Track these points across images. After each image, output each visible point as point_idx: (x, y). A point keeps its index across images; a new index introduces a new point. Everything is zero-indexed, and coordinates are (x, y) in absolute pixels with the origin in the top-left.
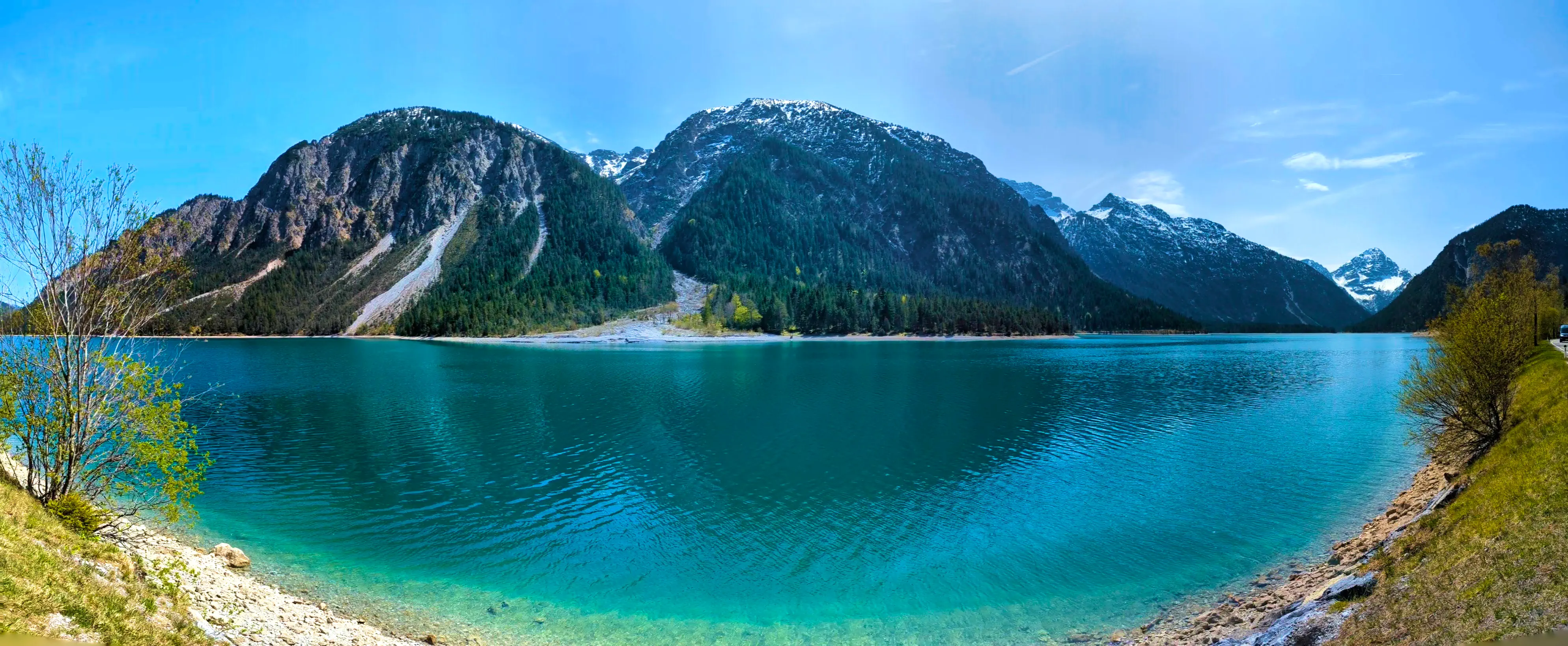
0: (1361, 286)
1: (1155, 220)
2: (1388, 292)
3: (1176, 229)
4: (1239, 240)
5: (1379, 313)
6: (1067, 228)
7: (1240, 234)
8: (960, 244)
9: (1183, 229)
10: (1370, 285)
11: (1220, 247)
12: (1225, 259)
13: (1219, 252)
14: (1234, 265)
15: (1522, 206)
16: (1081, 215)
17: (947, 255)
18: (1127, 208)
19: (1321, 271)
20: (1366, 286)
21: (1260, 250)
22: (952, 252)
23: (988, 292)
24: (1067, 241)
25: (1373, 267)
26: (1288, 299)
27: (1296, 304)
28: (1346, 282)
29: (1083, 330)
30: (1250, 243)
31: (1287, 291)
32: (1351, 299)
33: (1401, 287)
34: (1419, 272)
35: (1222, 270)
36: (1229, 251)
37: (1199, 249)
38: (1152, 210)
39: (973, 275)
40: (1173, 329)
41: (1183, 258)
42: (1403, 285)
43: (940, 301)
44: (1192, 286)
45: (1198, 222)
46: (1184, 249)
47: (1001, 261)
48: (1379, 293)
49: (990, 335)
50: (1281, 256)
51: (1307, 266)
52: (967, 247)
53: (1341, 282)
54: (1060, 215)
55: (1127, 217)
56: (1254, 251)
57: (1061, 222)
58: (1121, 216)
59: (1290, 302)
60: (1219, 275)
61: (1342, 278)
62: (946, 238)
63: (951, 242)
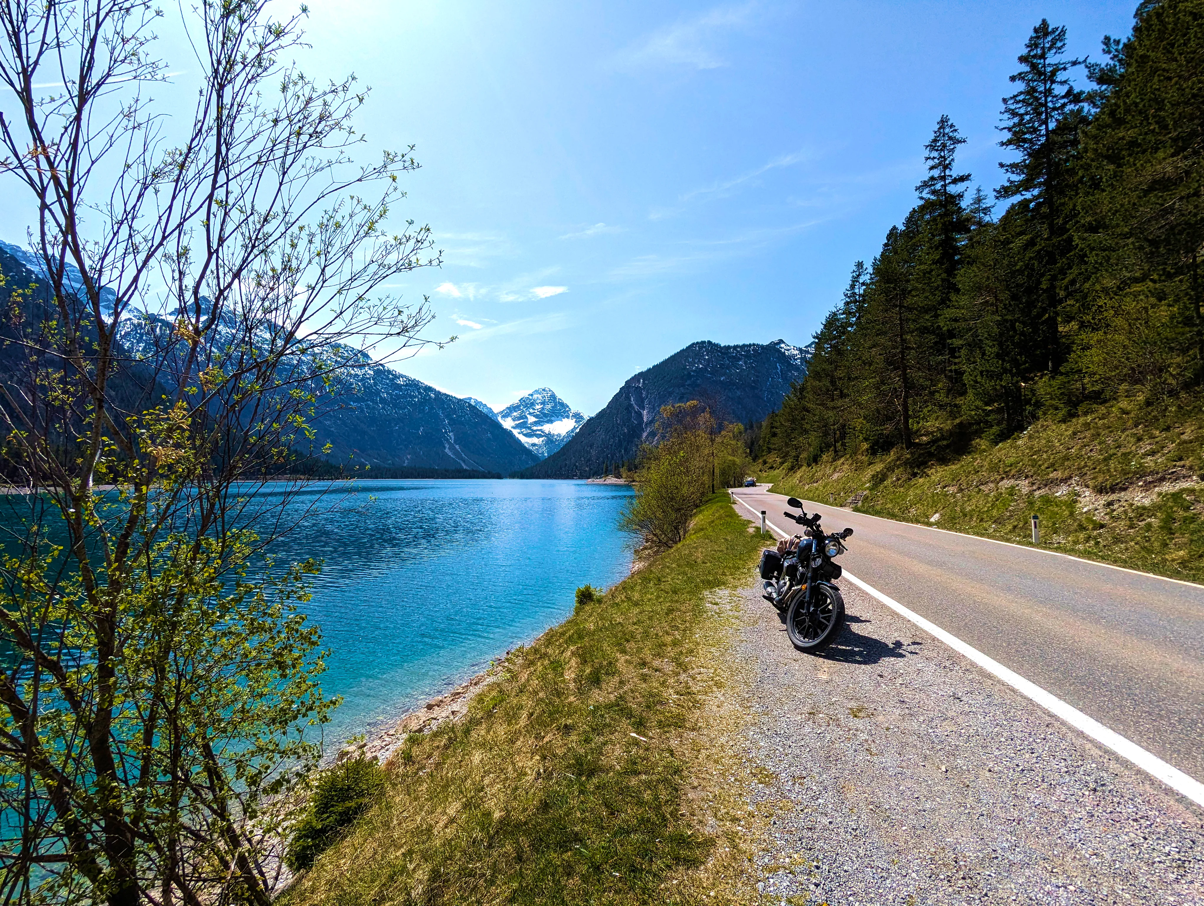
0: (529, 428)
1: (277, 340)
2: (559, 435)
3: (304, 352)
4: (389, 372)
5: (549, 457)
7: (390, 366)
9: (314, 354)
10: (539, 428)
11: (364, 379)
12: (370, 393)
13: (364, 385)
14: (383, 400)
15: (703, 342)
16: (152, 319)
18: (232, 319)
19: (485, 411)
20: (535, 428)
21: (414, 385)
24: (128, 352)
25: (543, 408)
26: (447, 440)
27: (457, 447)
28: (513, 424)
30: (402, 376)
31: (446, 432)
32: (518, 442)
33: (572, 431)
34: (593, 415)
35: (368, 406)
36: (375, 384)
37: (336, 379)
41: (315, 389)
42: (575, 428)
44: (328, 423)
45: (335, 347)
46: (316, 378)
48: (549, 438)
50: (439, 392)
51: (470, 405)
53: (507, 424)
54: (115, 314)
55: (230, 331)
56: (407, 385)
57: (118, 324)
58: (221, 328)
59: (449, 443)
60: (362, 411)
61: (509, 419)
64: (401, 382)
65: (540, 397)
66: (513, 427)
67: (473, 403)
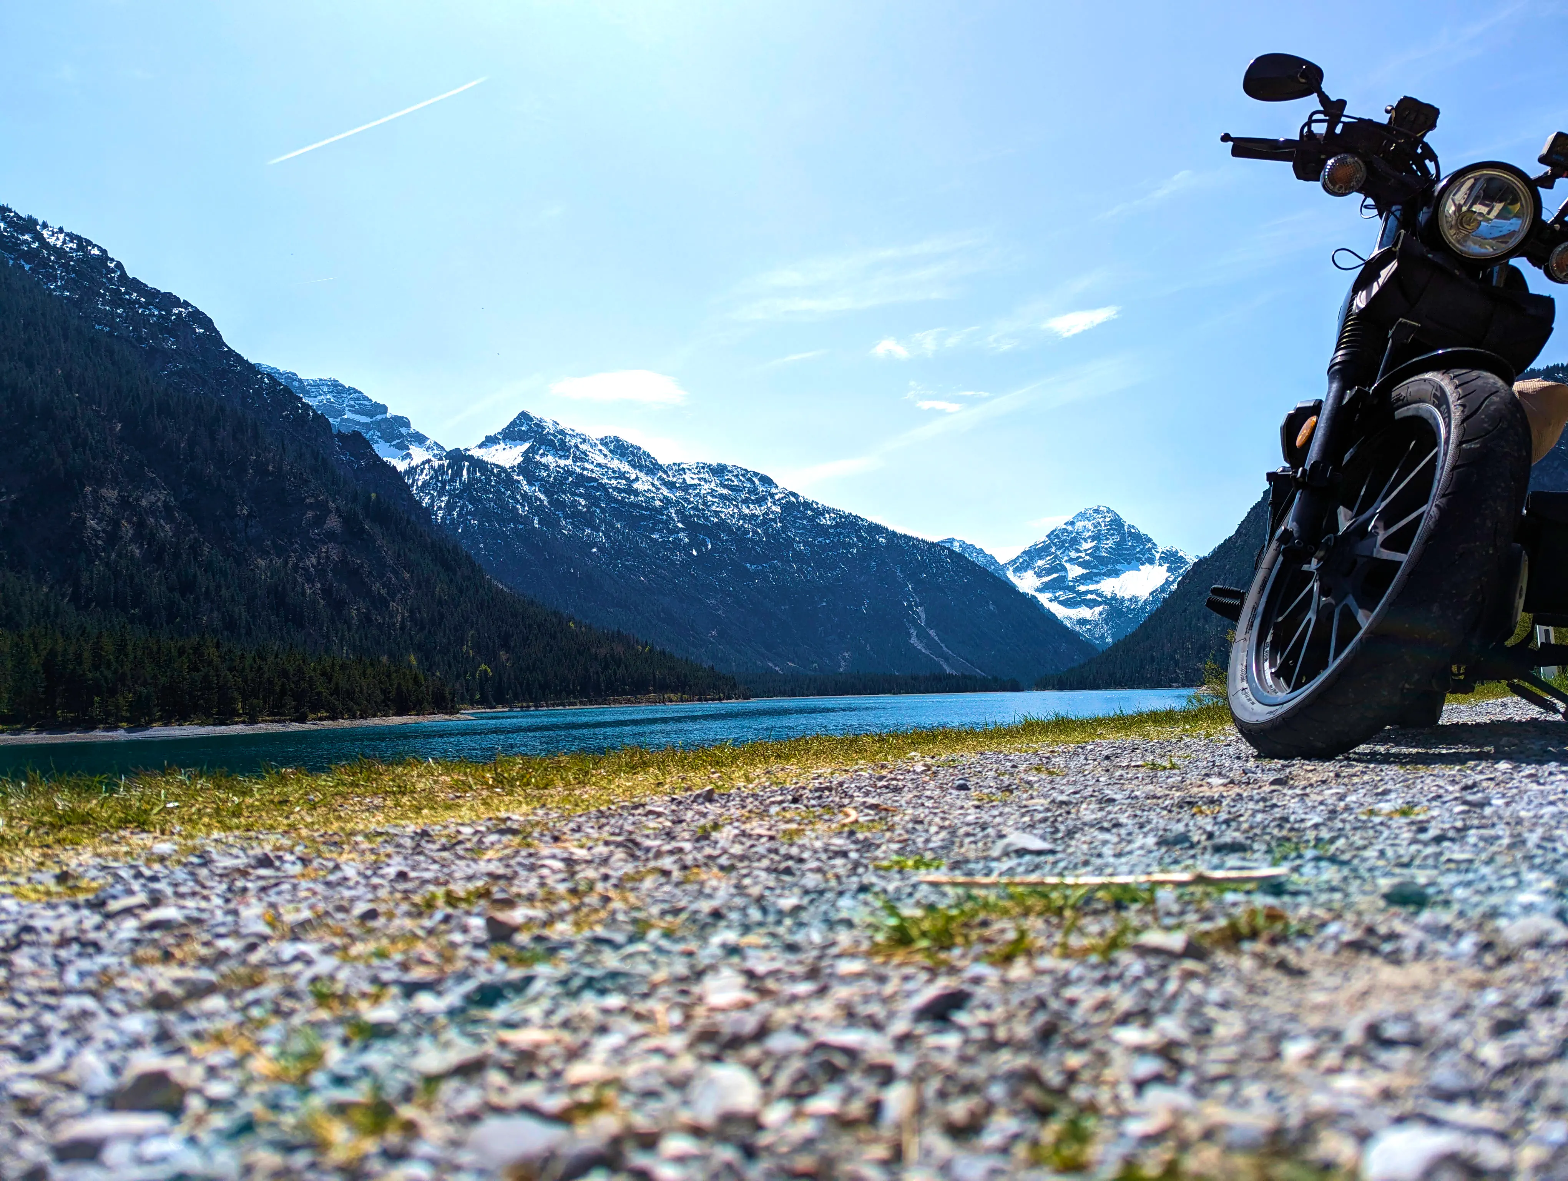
0: (1072, 589)
1: (625, 467)
2: (1134, 599)
3: (671, 486)
4: (807, 505)
5: (1116, 645)
6: (426, 484)
7: (807, 494)
8: (152, 511)
9: (686, 488)
10: (1092, 587)
11: (766, 522)
12: (777, 545)
13: (766, 532)
14: (798, 555)
16: (457, 457)
17: (113, 537)
18: (563, 442)
19: (981, 561)
20: (1083, 588)
21: (850, 523)
22: (127, 529)
23: (231, 625)
24: (428, 512)
25: (1096, 548)
26: (914, 622)
27: (932, 633)
28: (1038, 582)
29: (472, 703)
30: (829, 511)
31: (910, 607)
32: (1050, 618)
33: (1163, 589)
34: (1206, 551)
35: (774, 568)
36: (785, 529)
37: (722, 525)
38: (620, 448)
39: (187, 586)
40: (674, 691)
41: (690, 545)
42: (1168, 582)
43: (109, 646)
44: (712, 602)
45: (719, 471)
46: (691, 527)
47: (264, 554)
48: (1111, 606)
49: (253, 721)
50: (894, 534)
51: (951, 552)
52: (170, 519)
53: (1026, 584)
54: (409, 455)
55: (562, 462)
56: (837, 525)
57: (411, 471)
58: (549, 460)
59: (918, 627)
60: (765, 578)
61: (1029, 574)
62: (111, 494)
63: (124, 503)
64: (826, 521)
65: (1089, 525)
66: (1038, 590)
67: (956, 548)
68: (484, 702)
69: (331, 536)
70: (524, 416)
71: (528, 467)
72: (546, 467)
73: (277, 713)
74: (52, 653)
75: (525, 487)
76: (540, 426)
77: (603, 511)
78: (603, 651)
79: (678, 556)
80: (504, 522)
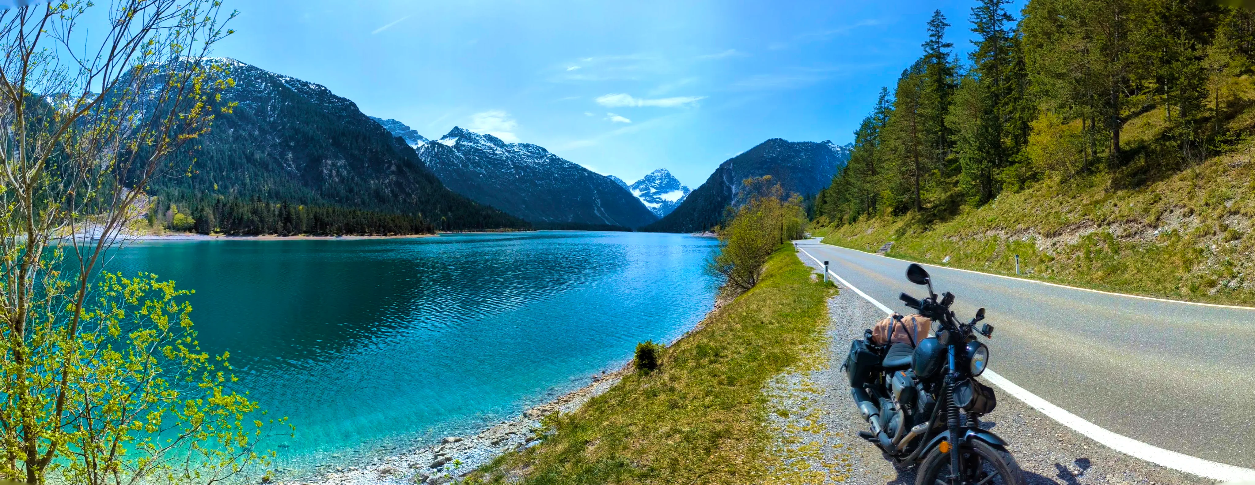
0: (651, 197)
1: (492, 145)
2: (672, 202)
3: (509, 152)
4: (559, 159)
5: (665, 217)
6: (423, 153)
7: (560, 155)
8: (341, 167)
9: (514, 152)
10: (658, 196)
11: (544, 165)
12: (547, 174)
13: (543, 169)
14: (555, 179)
15: (776, 139)
16: (433, 143)
17: (330, 176)
18: (470, 137)
19: (621, 184)
20: (655, 197)
21: (575, 167)
22: (334, 173)
23: (363, 203)
24: (423, 163)
25: (661, 183)
26: (596, 205)
27: (602, 209)
28: (640, 193)
29: (440, 230)
30: (567, 162)
31: (595, 199)
32: (643, 206)
33: (681, 199)
34: (696, 188)
35: (546, 182)
36: (551, 168)
37: (528, 166)
38: (490, 138)
39: (351, 190)
40: (509, 227)
41: (516, 174)
42: (683, 197)
43: (331, 211)
44: (523, 195)
45: (527, 146)
46: (516, 167)
47: (373, 179)
48: (665, 204)
49: (371, 235)
50: (591, 172)
51: (611, 180)
52: (346, 169)
53: (636, 193)
54: (417, 144)
55: (470, 144)
56: (570, 168)
57: (418, 149)
58: (465, 143)
59: (597, 207)
60: (543, 186)
61: (637, 191)
62: (329, 162)
63: (333, 165)
64: (566, 166)
65: (659, 174)
66: (640, 196)
67: (613, 179)
68: (443, 230)
69: (393, 172)
70: (456, 128)
71: (458, 146)
72: (464, 146)
73: (378, 232)
74: (316, 212)
75: (457, 153)
76: (462, 131)
77: (484, 161)
78: (484, 213)
79: (511, 178)
80: (449, 166)
